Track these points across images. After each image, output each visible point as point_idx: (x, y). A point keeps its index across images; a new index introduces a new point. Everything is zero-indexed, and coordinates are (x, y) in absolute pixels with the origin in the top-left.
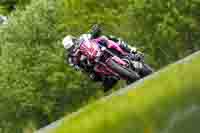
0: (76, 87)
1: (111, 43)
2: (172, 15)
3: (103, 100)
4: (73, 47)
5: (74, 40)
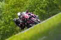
0: (8, 31)
1: (32, 15)
2: (38, 9)
3: (17, 35)
4: (20, 15)
5: (21, 14)
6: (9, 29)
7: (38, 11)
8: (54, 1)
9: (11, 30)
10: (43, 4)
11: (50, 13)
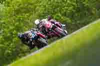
2: (58, 16)
6: (10, 49)
7: (58, 18)
8: (84, 1)
9: (14, 50)
10: (66, 8)
11: (78, 22)
